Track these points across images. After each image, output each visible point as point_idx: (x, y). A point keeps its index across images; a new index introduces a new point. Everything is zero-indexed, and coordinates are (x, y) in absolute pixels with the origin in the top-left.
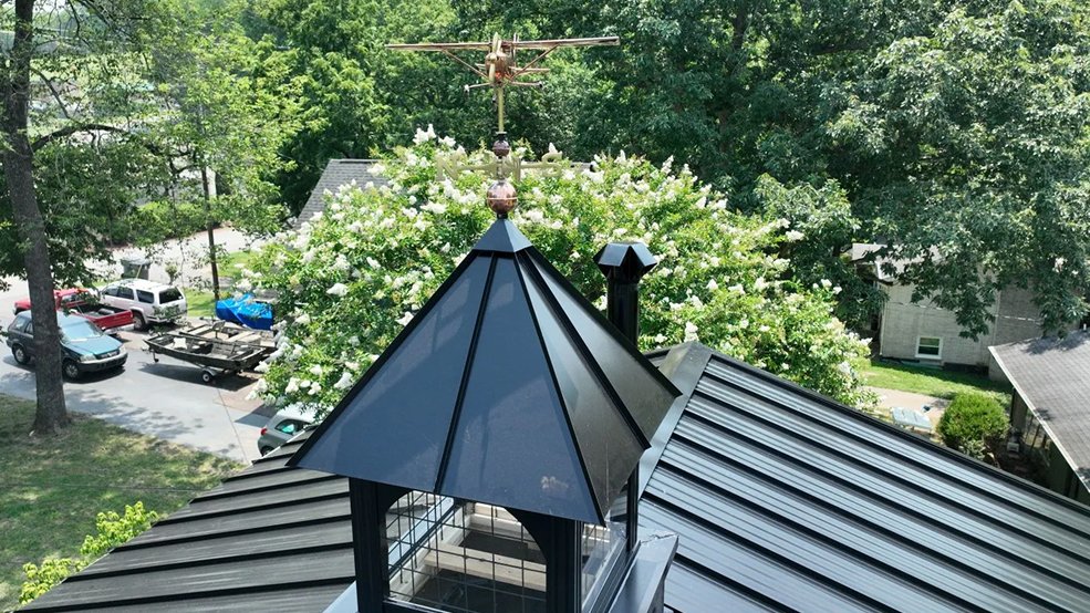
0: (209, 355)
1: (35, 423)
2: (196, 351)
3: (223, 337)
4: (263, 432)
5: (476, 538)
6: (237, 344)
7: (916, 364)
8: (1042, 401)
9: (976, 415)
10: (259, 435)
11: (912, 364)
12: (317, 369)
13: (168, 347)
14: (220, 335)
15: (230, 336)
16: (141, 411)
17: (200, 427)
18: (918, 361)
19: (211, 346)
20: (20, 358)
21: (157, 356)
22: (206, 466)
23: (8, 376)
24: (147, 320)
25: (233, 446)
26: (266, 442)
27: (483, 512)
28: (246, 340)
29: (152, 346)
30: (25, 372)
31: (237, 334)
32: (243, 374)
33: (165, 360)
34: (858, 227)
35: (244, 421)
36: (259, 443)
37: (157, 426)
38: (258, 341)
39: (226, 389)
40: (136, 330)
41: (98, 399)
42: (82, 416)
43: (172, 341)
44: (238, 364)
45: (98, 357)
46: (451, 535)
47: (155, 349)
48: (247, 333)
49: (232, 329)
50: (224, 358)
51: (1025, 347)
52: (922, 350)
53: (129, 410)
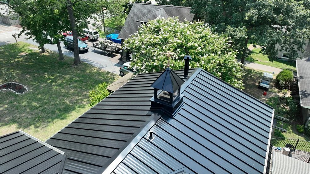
0: (106, 49)
1: (74, 63)
2: (104, 48)
3: (109, 44)
4: (121, 68)
5: (164, 93)
6: (112, 46)
7: (281, 60)
8: (301, 74)
9: (285, 75)
10: (120, 69)
11: (280, 59)
12: (139, 64)
13: (97, 46)
14: (108, 44)
15: (110, 44)
16: (94, 62)
17: (107, 67)
18: (282, 59)
19: (107, 47)
20: (67, 47)
21: (95, 48)
22: (109, 75)
23: (65, 52)
24: (91, 39)
25: (114, 71)
26: (121, 70)
27: (165, 91)
28: (114, 45)
29: (94, 46)
30: (68, 51)
31: (112, 44)
32: (114, 54)
33: (97, 49)
34: (247, 38)
35: (115, 65)
36: (120, 71)
37: (98, 66)
38: (116, 46)
39: (111, 57)
40: (89, 41)
41: (84, 59)
42: (83, 62)
43: (98, 45)
44: (113, 52)
45: (83, 48)
46: (162, 93)
47: (95, 47)
48: (114, 44)
49: (111, 42)
50: (110, 50)
51: (305, 59)
52: (284, 56)
53: (91, 62)
